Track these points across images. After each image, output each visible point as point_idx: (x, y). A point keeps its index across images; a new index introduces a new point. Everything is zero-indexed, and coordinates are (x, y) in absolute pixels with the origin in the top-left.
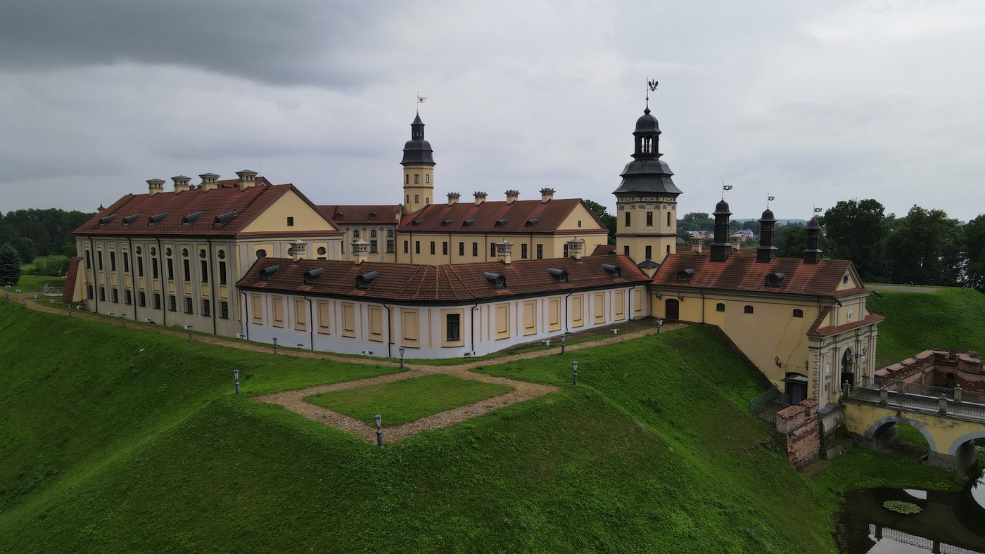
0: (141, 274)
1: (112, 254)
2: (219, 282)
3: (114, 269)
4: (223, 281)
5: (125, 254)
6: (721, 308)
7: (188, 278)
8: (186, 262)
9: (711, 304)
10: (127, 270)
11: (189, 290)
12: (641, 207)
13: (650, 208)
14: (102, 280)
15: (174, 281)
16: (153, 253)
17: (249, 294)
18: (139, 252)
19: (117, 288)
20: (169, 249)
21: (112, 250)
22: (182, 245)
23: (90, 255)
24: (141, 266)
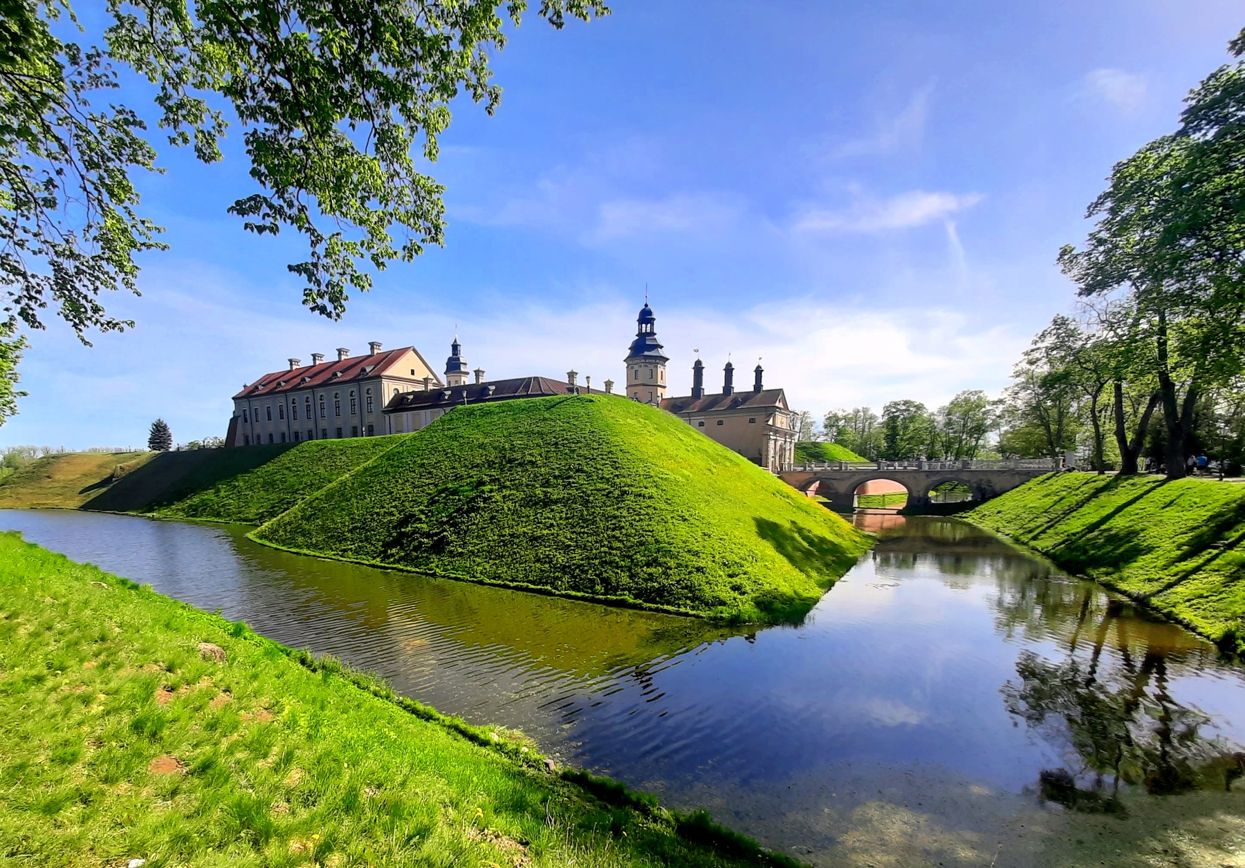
0: (294, 418)
1: (269, 408)
2: (366, 411)
3: (269, 420)
4: (370, 410)
5: (280, 406)
6: (701, 424)
7: (338, 413)
8: (337, 403)
9: (695, 423)
11: (339, 423)
12: (645, 366)
13: (651, 367)
14: (258, 429)
15: (326, 418)
16: (307, 401)
17: (392, 415)
18: (293, 403)
22: (334, 390)
23: (248, 413)
24: (295, 412)
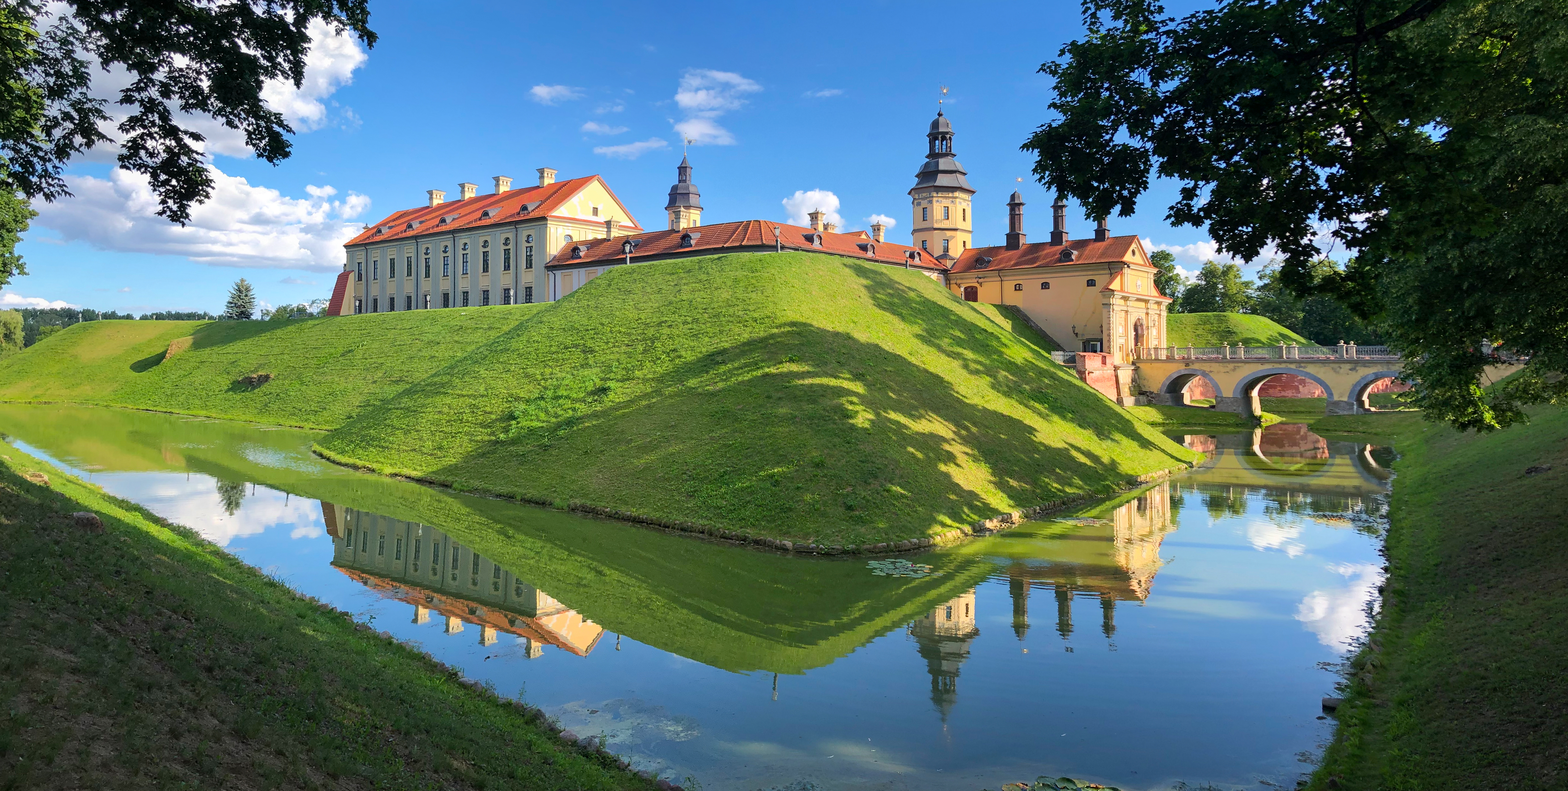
0: (427, 275)
1: (392, 260)
2: (524, 267)
3: (392, 275)
4: (529, 265)
5: (409, 258)
6: (1018, 288)
7: (486, 269)
8: (485, 254)
9: (1009, 285)
10: (409, 275)
11: (486, 282)
12: (938, 202)
13: (946, 203)
14: (376, 290)
15: (469, 276)
16: (445, 251)
17: (559, 273)
18: (426, 253)
19: (395, 296)
20: (465, 244)
21: (392, 257)
22: (481, 237)
23: (363, 266)
24: (427, 267)
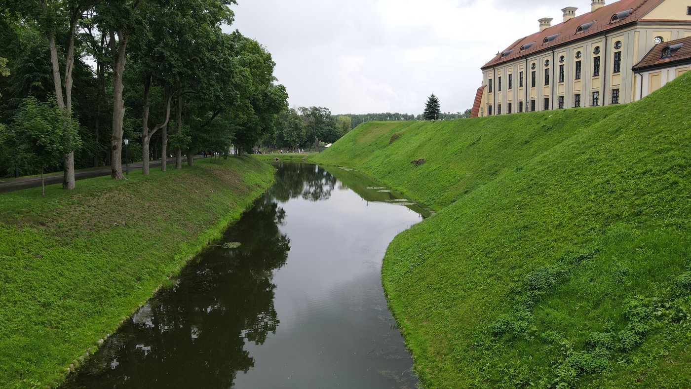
2: (612, 71)
5: (521, 73)
10: (521, 85)
11: (578, 87)
16: (547, 65)
18: (533, 68)
19: (512, 102)
20: (562, 57)
21: (510, 73)
23: (492, 82)
24: (534, 79)
